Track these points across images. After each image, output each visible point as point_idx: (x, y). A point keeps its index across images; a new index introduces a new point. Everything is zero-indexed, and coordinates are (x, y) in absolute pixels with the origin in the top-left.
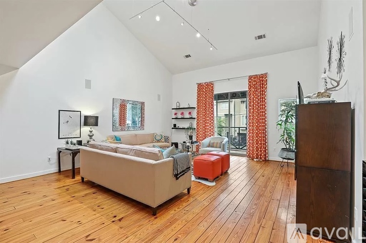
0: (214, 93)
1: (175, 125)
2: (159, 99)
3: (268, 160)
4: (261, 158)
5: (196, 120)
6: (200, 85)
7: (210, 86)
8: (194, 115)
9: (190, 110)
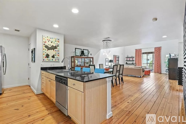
0: (142, 52)
1: (126, 63)
2: (122, 54)
3: (161, 73)
4: (159, 73)
5: (135, 61)
6: (136, 50)
7: (140, 50)
8: (134, 59)
9: (132, 58)
